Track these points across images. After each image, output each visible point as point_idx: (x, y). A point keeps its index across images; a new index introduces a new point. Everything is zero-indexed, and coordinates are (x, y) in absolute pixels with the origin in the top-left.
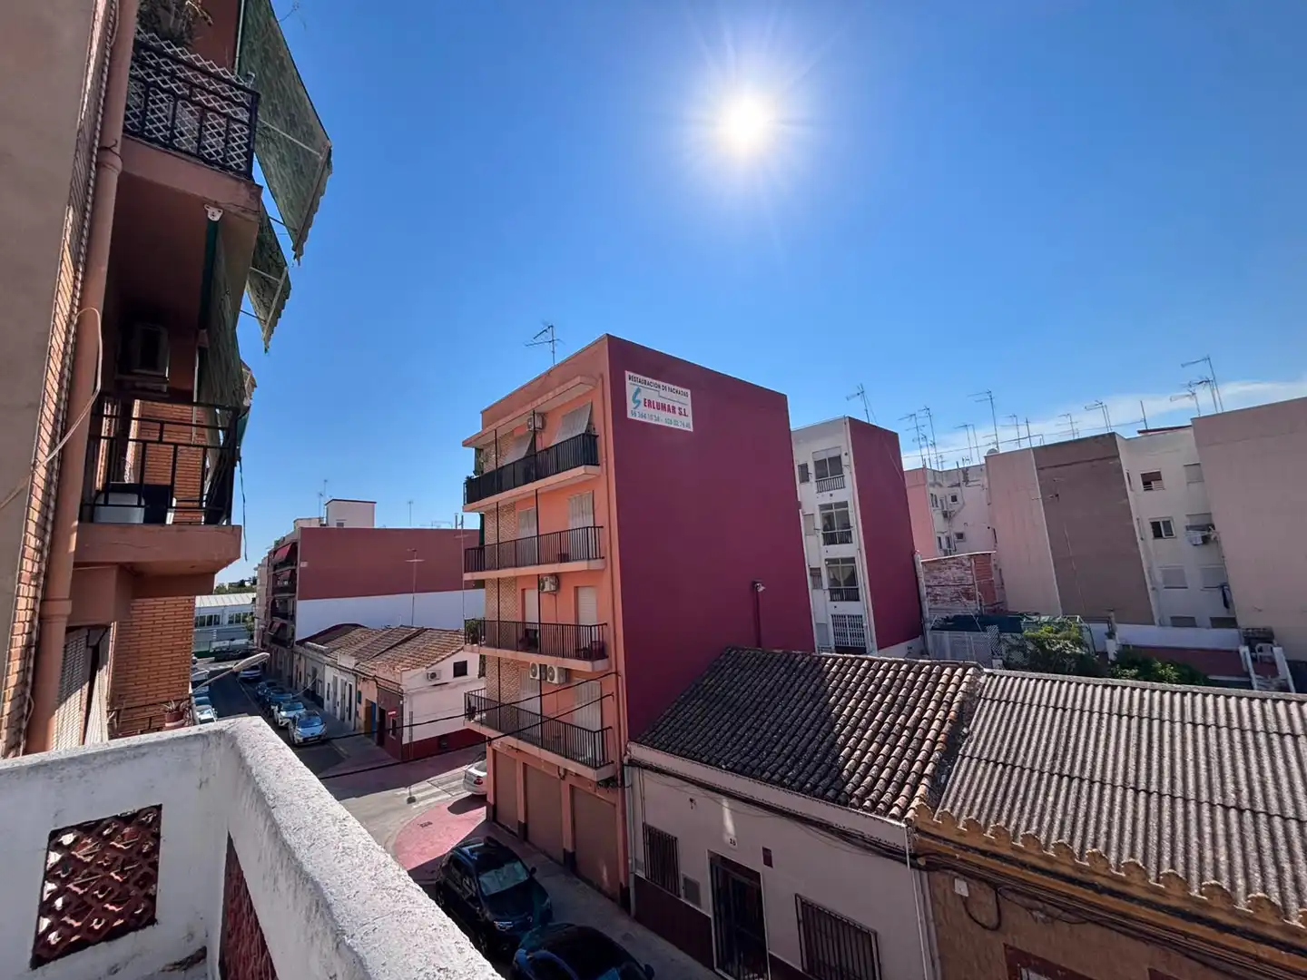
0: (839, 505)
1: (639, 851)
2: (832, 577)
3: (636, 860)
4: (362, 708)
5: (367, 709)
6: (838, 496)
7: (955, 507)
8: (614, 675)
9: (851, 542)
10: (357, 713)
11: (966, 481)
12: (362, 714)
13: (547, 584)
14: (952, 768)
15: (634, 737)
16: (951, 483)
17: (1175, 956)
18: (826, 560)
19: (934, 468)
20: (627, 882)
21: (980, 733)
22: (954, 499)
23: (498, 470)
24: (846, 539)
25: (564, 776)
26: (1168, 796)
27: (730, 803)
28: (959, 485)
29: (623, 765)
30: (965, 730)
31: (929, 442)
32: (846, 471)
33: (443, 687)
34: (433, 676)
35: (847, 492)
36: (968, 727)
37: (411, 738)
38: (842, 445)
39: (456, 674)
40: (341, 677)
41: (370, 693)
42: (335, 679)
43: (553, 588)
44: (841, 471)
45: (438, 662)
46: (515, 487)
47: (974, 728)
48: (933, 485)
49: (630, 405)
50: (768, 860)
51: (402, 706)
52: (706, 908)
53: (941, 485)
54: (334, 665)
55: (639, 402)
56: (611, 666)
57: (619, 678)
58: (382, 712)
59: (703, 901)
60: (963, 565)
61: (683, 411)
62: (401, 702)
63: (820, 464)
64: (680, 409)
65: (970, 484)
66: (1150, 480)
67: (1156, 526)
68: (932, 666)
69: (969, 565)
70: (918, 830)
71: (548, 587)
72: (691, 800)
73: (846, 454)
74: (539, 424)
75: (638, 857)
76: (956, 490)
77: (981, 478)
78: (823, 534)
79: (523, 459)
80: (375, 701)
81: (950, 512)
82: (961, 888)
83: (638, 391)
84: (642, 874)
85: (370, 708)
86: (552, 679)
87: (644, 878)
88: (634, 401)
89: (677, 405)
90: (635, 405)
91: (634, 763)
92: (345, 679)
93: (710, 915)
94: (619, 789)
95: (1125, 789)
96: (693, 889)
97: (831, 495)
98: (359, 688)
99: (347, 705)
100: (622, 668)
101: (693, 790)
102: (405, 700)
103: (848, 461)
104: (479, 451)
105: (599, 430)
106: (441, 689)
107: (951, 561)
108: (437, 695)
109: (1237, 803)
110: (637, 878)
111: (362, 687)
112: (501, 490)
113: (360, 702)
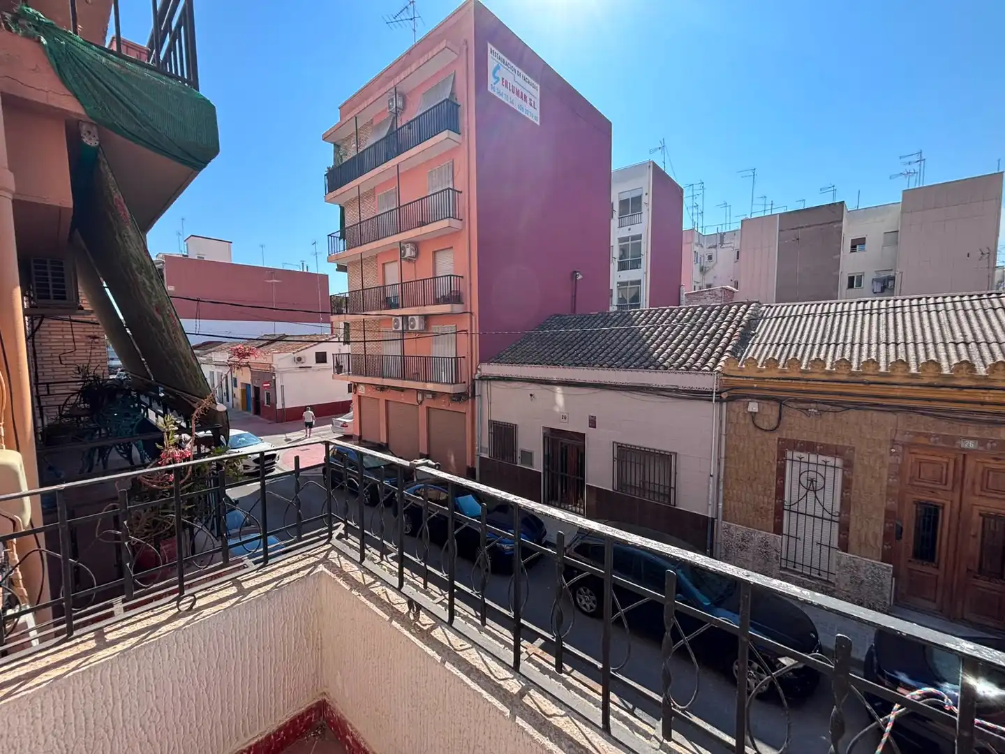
0: (634, 238)
1: (484, 439)
2: (621, 297)
3: (481, 447)
4: (238, 391)
5: (243, 391)
6: (636, 230)
7: (710, 264)
8: (469, 314)
9: (640, 268)
10: (234, 396)
11: (722, 243)
12: (239, 395)
13: (408, 250)
14: (745, 350)
15: (484, 359)
16: (709, 245)
17: (915, 417)
18: (618, 283)
19: (700, 231)
20: (473, 462)
21: (764, 333)
22: (710, 258)
23: (359, 154)
24: (636, 264)
25: (421, 402)
26: (912, 344)
27: (563, 390)
28: (715, 247)
29: (473, 380)
30: (753, 332)
31: (700, 212)
32: (644, 208)
33: (308, 369)
34: (299, 359)
35: (643, 226)
36: (754, 330)
37: (283, 405)
38: (644, 186)
39: (318, 361)
40: (217, 370)
41: (245, 377)
42: (212, 373)
43: (413, 254)
44: (640, 209)
45: (302, 350)
46: (376, 167)
47: (759, 331)
48: (697, 245)
49: (491, 80)
50: (593, 423)
51: (275, 380)
52: (538, 466)
53: (702, 246)
54: (209, 362)
55: (498, 78)
56: (466, 308)
57: (473, 317)
58: (257, 390)
59: (535, 462)
60: (716, 295)
61: (533, 102)
62: (274, 378)
63: (624, 203)
64: (530, 100)
65: (724, 246)
66: (857, 244)
67: (851, 279)
68: (722, 306)
69: (720, 296)
70: (725, 375)
71: (409, 252)
72: (531, 395)
73: (646, 194)
74: (400, 103)
75: (483, 445)
76: (713, 250)
77: (733, 241)
78: (619, 262)
79: (385, 138)
80: (250, 382)
81: (706, 268)
82: (753, 407)
83: (498, 67)
84: (486, 456)
85: (246, 388)
86: (413, 327)
87: (488, 457)
88: (495, 77)
89: (529, 96)
90: (494, 81)
91: (484, 379)
92: (221, 371)
93: (541, 471)
94: (470, 400)
95: (878, 344)
96: (527, 456)
97: (629, 229)
98: (234, 376)
99: (225, 391)
100: (475, 309)
101: (533, 386)
102: (276, 375)
103: (647, 200)
104: (337, 146)
105: (461, 101)
106: (306, 371)
107: (707, 293)
108: (304, 375)
109: (965, 339)
110: (481, 458)
111: (237, 374)
112: (362, 173)
113: (236, 386)
